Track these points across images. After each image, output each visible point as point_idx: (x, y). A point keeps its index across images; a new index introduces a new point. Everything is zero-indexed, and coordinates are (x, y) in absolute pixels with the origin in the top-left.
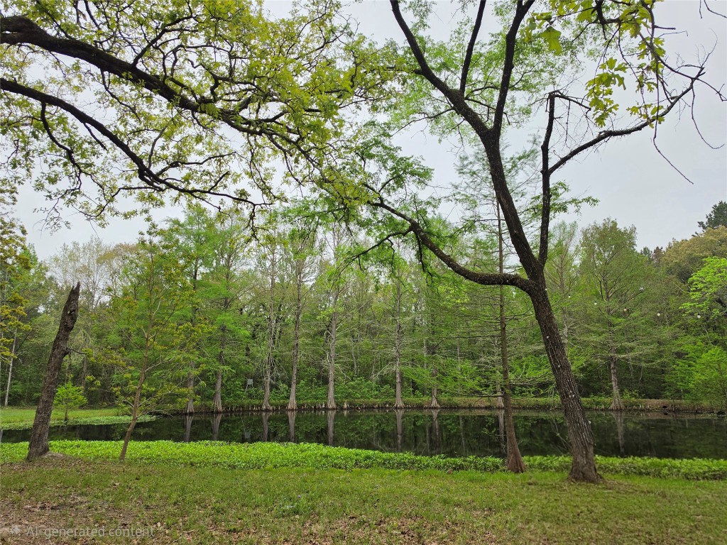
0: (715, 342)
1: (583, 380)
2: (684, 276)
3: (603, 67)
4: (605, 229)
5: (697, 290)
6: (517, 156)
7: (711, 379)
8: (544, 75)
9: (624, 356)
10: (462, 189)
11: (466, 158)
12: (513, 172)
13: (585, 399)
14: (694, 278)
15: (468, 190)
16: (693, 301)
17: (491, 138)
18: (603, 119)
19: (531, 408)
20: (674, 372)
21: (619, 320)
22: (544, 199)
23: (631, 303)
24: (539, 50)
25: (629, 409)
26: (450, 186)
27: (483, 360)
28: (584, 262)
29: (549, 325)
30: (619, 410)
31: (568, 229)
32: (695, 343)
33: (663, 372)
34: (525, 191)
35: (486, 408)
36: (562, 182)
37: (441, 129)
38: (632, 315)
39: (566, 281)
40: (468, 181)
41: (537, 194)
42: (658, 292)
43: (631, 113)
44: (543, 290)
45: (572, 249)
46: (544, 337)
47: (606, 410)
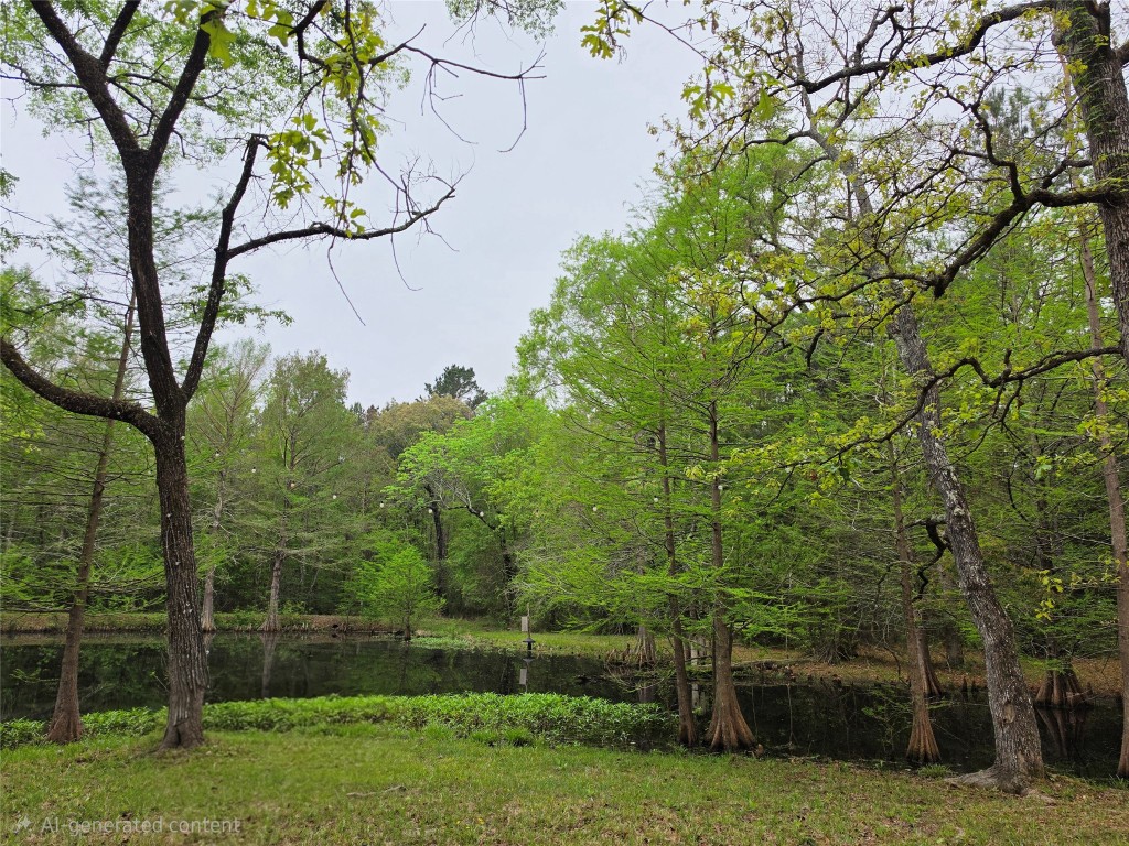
0: (413, 540)
1: (230, 585)
2: (396, 449)
3: (297, 121)
4: (310, 364)
5: (405, 471)
6: (187, 212)
7: (397, 589)
8: (255, 105)
9: (296, 551)
10: (71, 233)
11: (93, 183)
12: (174, 236)
13: (225, 615)
14: (406, 454)
15: (82, 238)
16: (398, 484)
17: (141, 166)
18: (286, 198)
19: (132, 631)
20: (356, 577)
21: (302, 499)
22: (211, 294)
23: (323, 476)
24: (252, 63)
25: (288, 630)
26: (49, 221)
27: (59, 545)
28: (270, 407)
29: (175, 495)
30: (272, 631)
31: (256, 352)
32: (389, 540)
33: (344, 577)
34: (188, 273)
35: (46, 631)
36: (246, 276)
37: (54, 114)
38: (319, 493)
39: (236, 431)
40: (86, 223)
41: (203, 283)
42: (360, 465)
43: (326, 205)
44: (179, 437)
45: (255, 384)
46: (164, 514)
47: (254, 630)
